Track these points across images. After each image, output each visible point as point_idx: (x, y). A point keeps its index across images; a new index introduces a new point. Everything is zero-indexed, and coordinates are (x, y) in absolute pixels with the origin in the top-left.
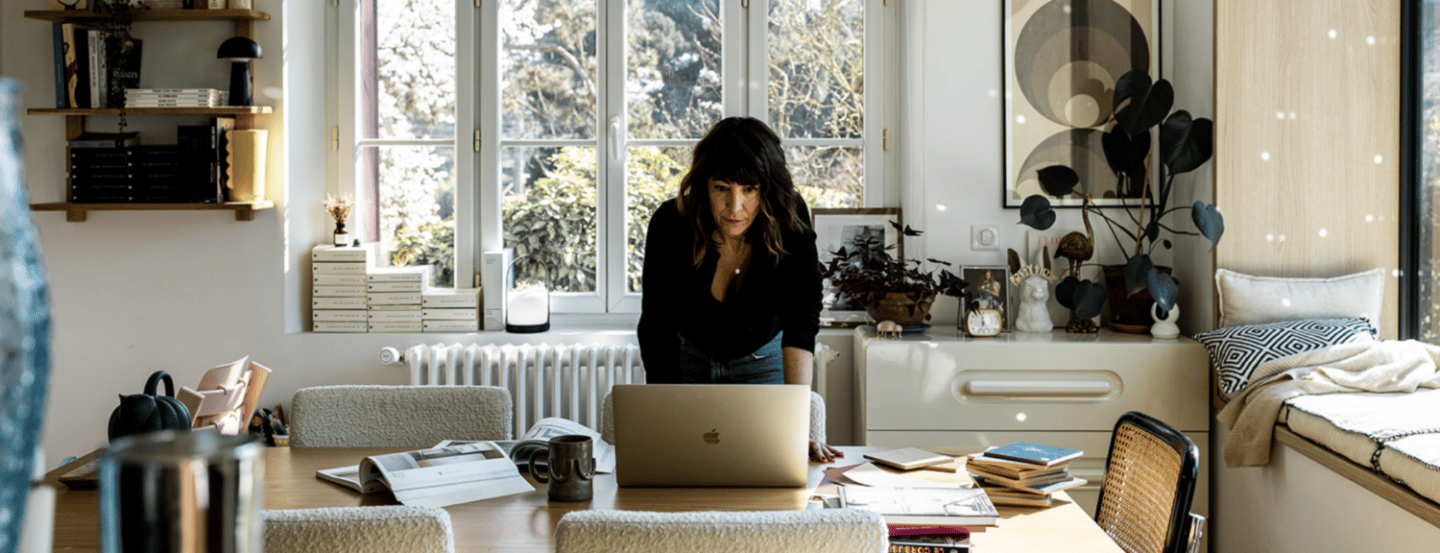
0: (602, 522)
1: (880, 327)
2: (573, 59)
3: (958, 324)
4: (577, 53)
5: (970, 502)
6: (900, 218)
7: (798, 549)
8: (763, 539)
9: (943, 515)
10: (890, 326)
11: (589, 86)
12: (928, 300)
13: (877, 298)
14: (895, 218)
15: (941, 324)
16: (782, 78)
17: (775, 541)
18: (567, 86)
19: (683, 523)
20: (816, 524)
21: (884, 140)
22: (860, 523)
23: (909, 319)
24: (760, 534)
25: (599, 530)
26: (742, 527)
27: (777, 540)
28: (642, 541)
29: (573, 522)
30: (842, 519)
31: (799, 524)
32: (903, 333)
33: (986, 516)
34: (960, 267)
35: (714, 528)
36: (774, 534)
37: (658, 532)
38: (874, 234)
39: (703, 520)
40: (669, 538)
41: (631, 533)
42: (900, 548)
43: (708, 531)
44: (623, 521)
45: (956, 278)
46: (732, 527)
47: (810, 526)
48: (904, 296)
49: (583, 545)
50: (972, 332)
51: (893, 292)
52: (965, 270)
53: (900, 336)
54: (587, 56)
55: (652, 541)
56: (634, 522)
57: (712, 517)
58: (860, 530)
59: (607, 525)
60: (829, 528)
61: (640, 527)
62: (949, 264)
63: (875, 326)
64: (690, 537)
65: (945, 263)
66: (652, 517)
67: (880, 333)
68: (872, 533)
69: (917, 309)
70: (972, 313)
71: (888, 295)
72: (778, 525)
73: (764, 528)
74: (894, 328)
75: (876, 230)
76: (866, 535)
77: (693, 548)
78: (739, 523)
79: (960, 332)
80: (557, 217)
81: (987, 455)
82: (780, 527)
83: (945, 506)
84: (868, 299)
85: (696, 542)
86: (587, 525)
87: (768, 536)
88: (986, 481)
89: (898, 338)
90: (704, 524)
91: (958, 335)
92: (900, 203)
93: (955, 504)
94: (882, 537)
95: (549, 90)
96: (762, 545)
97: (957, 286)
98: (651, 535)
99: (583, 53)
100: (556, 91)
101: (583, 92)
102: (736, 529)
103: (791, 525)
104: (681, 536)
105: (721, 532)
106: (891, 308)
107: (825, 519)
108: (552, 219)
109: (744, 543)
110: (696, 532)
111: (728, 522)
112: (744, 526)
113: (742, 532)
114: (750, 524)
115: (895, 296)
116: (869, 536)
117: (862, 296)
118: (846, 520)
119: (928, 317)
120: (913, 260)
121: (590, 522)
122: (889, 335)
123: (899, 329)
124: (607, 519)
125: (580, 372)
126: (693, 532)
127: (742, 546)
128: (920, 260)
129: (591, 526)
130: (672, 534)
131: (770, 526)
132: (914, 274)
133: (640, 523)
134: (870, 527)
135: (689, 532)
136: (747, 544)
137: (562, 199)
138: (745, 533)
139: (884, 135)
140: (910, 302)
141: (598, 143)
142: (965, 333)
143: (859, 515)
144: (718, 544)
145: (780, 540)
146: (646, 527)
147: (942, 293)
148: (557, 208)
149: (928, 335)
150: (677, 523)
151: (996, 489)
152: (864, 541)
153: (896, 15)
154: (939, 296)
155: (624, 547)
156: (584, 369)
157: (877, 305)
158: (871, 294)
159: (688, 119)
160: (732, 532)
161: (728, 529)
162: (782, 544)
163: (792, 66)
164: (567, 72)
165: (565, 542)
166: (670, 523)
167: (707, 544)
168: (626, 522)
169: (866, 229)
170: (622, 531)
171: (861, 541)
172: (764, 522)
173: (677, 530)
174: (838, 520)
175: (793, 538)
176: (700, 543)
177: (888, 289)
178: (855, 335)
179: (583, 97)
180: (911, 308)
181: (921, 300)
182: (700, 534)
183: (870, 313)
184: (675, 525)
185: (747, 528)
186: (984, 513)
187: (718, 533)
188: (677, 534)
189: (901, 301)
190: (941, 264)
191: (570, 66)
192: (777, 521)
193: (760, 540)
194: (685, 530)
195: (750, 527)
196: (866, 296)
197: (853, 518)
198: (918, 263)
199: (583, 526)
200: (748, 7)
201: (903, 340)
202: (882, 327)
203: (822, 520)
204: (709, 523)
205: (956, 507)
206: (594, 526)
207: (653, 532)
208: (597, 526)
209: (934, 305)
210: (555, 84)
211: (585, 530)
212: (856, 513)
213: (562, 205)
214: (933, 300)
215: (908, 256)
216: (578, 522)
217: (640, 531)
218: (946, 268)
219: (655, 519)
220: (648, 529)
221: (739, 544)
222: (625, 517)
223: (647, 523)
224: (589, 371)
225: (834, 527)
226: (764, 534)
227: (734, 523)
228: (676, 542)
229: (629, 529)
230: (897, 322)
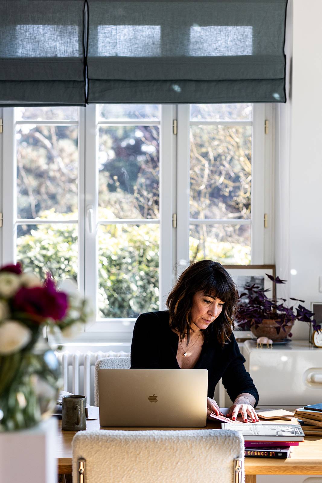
0: (96, 435)
1: (259, 341)
2: (47, 143)
3: (309, 340)
4: (49, 138)
5: (291, 430)
6: (274, 272)
7: (197, 450)
8: (179, 444)
9: (276, 436)
10: (265, 340)
11: (58, 164)
12: (289, 324)
13: (257, 323)
14: (270, 272)
15: (299, 339)
16: (204, 166)
17: (185, 445)
18: (42, 164)
19: (139, 436)
20: (207, 437)
21: (265, 221)
22: (230, 436)
23: (277, 336)
24: (178, 441)
25: (96, 439)
26: (169, 438)
27: (187, 444)
28: (117, 445)
29: (82, 436)
30: (220, 434)
31: (198, 437)
32: (273, 345)
33: (298, 436)
34: (311, 303)
35: (154, 438)
36: (185, 441)
37: (126, 440)
38: (257, 281)
39: (149, 434)
40: (132, 443)
41: (112, 441)
42: (252, 452)
43: (151, 440)
44: (108, 435)
45: (307, 310)
46: (164, 438)
47: (204, 437)
48: (274, 321)
49: (87, 447)
50: (317, 344)
51: (267, 319)
52: (314, 305)
53: (271, 347)
54: (58, 140)
55: (122, 445)
56: (113, 436)
57: (154, 433)
58: (230, 440)
59: (100, 437)
60: (213, 439)
61: (116, 438)
62: (303, 301)
63: (255, 340)
64: (142, 443)
65: (301, 301)
66: (123, 433)
67: (259, 344)
68: (236, 441)
69: (281, 329)
70: (316, 333)
71: (264, 321)
72: (187, 437)
73: (180, 438)
74: (268, 342)
75: (258, 279)
76: (232, 443)
77: (144, 448)
78: (167, 436)
79: (310, 344)
80: (41, 265)
81: (305, 409)
82: (188, 438)
83: (277, 432)
84: (251, 323)
85: (145, 446)
86: (89, 437)
87: (182, 442)
88: (305, 423)
89: (270, 348)
90: (149, 436)
91: (309, 347)
92: (275, 262)
93: (283, 431)
94: (241, 444)
95: (28, 166)
96: (179, 447)
97: (307, 316)
98: (122, 442)
99: (54, 138)
100: (33, 166)
101: (54, 167)
102: (166, 439)
103: (194, 437)
104: (137, 442)
105: (158, 440)
106: (266, 329)
107: (211, 434)
108: (37, 266)
109: (170, 446)
110: (145, 440)
111: (162, 435)
112: (170, 437)
113: (169, 440)
114: (173, 436)
115: (269, 321)
116: (234, 443)
117: (248, 321)
118: (222, 435)
119: (290, 335)
120: (281, 299)
121: (91, 436)
122: (265, 346)
123: (271, 342)
124: (100, 434)
125: (68, 369)
126: (144, 440)
127: (169, 447)
128: (286, 299)
129: (91, 437)
130: (133, 441)
131: (183, 437)
132: (281, 307)
133: (117, 436)
134: (235, 438)
135: (142, 440)
136: (171, 446)
137: (44, 252)
138: (170, 441)
139: (265, 218)
140: (277, 325)
141: (79, 221)
142: (313, 345)
143: (229, 432)
144: (157, 446)
145: (188, 444)
146: (119, 438)
147: (299, 320)
148: (42, 259)
149: (291, 346)
150: (136, 436)
151: (309, 427)
152: (231, 445)
153: (273, 141)
154: (296, 322)
155: (108, 448)
156: (71, 367)
157: (257, 327)
158: (253, 320)
159: (136, 195)
160: (164, 440)
161: (162, 439)
162: (189, 446)
163: (211, 156)
164: (42, 151)
165: (78, 446)
166: (132, 436)
167: (151, 446)
168: (109, 435)
169: (253, 278)
170: (108, 440)
171: (230, 446)
172: (180, 435)
173: (136, 440)
174: (218, 434)
175: (195, 443)
176: (147, 446)
177: (265, 317)
178: (244, 346)
179: (54, 171)
180: (278, 329)
181: (284, 323)
182: (147, 441)
183: (253, 332)
184: (135, 437)
185: (171, 438)
186: (297, 435)
187: (156, 441)
188: (136, 441)
189: (272, 324)
190: (298, 301)
191: (45, 147)
192: (187, 435)
193: (178, 444)
194: (140, 439)
195: (173, 438)
196: (251, 321)
197: (226, 434)
198: (285, 300)
199: (87, 438)
200: (177, 134)
201: (273, 349)
202: (260, 341)
203: (210, 435)
204: (152, 436)
205: (283, 432)
206: (93, 437)
207: (123, 440)
208: (94, 437)
209: (293, 327)
210: (32, 161)
211: (88, 440)
212: (227, 432)
213: (44, 256)
214: (293, 324)
215: (278, 296)
216: (85, 436)
217: (116, 440)
218: (302, 304)
219: (124, 434)
220: (121, 439)
221: (167, 446)
222: (109, 433)
223: (120, 436)
224: (74, 369)
225: (216, 438)
226: (180, 442)
227: (165, 436)
228: (135, 445)
229: (111, 439)
230: (269, 338)
